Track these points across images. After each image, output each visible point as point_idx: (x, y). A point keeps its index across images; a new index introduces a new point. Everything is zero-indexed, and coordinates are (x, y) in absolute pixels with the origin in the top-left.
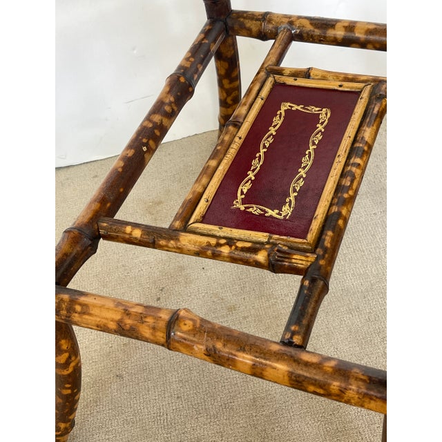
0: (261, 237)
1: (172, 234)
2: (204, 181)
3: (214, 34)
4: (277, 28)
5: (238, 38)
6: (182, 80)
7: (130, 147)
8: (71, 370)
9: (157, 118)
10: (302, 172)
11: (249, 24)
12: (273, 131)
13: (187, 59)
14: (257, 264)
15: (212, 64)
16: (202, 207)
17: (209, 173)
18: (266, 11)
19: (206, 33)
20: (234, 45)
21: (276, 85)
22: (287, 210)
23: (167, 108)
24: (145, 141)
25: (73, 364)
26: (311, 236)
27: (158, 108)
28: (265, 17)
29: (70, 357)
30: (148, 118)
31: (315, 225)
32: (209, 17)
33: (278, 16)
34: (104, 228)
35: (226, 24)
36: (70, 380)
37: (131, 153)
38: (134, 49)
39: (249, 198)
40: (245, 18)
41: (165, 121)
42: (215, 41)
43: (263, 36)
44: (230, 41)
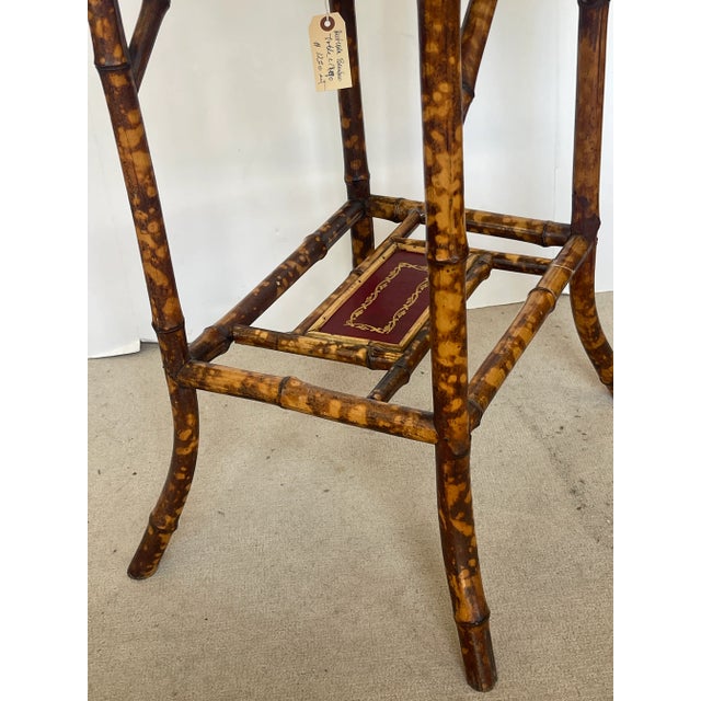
0: (364, 342)
1: (292, 336)
2: (325, 307)
3: (352, 211)
4: (407, 211)
5: (374, 219)
6: (318, 239)
7: (267, 280)
8: (190, 450)
9: (293, 264)
10: (406, 307)
11: (383, 206)
12: (388, 280)
13: (325, 226)
14: (358, 362)
15: (348, 234)
16: (320, 322)
17: (329, 302)
18: (399, 197)
19: (345, 209)
20: (370, 226)
21: (397, 251)
22: (388, 329)
23: (302, 258)
24: (279, 277)
25: (192, 445)
26: (402, 343)
27: (295, 257)
28: (398, 202)
29: (191, 436)
30: (285, 263)
31: (407, 337)
32: (350, 197)
33: (410, 202)
34: (237, 331)
35: (363, 205)
36: (187, 463)
37: (267, 284)
38: (277, 230)
39: (359, 320)
40: (381, 201)
41: (299, 268)
42: (352, 217)
43: (394, 218)
44: (366, 222)
